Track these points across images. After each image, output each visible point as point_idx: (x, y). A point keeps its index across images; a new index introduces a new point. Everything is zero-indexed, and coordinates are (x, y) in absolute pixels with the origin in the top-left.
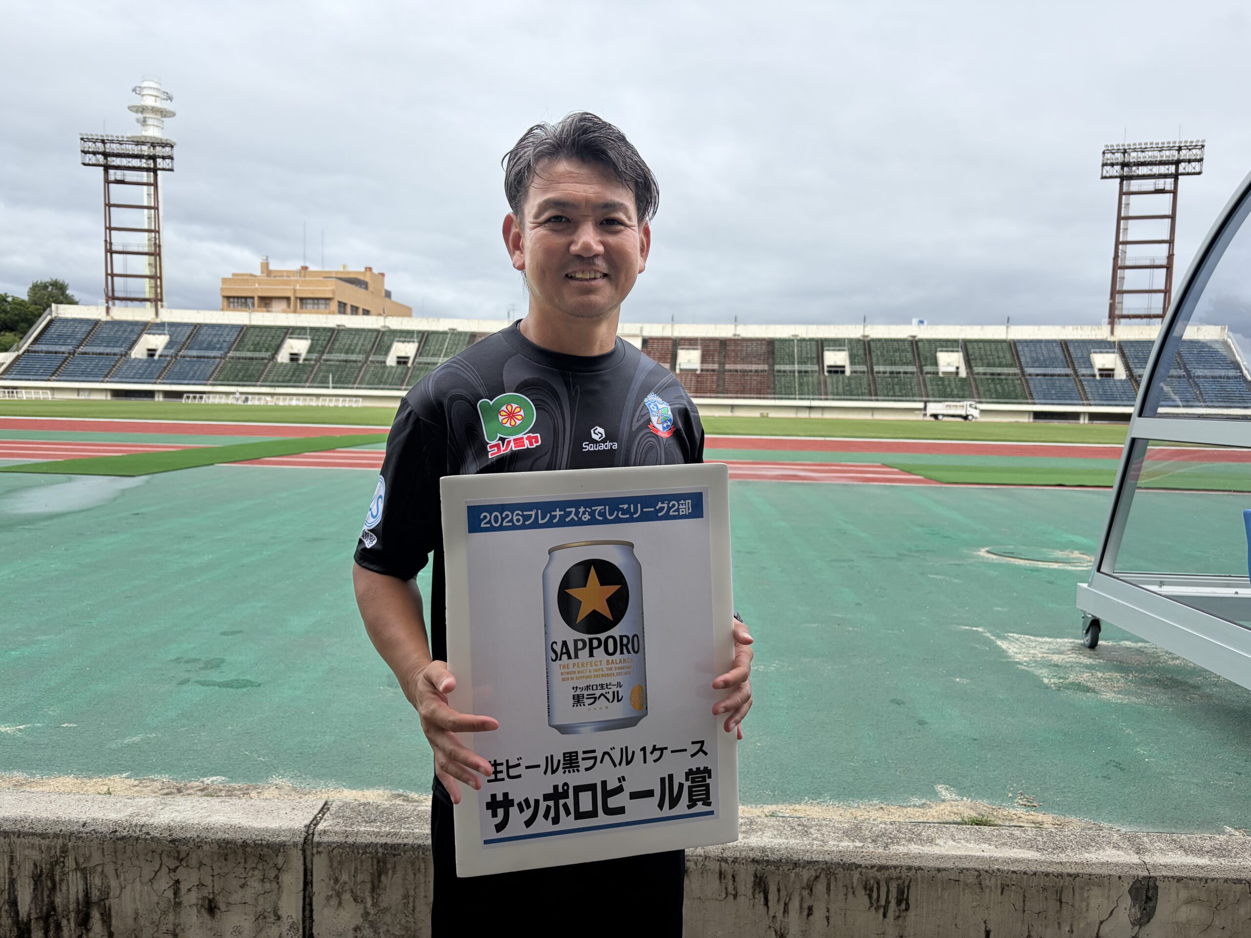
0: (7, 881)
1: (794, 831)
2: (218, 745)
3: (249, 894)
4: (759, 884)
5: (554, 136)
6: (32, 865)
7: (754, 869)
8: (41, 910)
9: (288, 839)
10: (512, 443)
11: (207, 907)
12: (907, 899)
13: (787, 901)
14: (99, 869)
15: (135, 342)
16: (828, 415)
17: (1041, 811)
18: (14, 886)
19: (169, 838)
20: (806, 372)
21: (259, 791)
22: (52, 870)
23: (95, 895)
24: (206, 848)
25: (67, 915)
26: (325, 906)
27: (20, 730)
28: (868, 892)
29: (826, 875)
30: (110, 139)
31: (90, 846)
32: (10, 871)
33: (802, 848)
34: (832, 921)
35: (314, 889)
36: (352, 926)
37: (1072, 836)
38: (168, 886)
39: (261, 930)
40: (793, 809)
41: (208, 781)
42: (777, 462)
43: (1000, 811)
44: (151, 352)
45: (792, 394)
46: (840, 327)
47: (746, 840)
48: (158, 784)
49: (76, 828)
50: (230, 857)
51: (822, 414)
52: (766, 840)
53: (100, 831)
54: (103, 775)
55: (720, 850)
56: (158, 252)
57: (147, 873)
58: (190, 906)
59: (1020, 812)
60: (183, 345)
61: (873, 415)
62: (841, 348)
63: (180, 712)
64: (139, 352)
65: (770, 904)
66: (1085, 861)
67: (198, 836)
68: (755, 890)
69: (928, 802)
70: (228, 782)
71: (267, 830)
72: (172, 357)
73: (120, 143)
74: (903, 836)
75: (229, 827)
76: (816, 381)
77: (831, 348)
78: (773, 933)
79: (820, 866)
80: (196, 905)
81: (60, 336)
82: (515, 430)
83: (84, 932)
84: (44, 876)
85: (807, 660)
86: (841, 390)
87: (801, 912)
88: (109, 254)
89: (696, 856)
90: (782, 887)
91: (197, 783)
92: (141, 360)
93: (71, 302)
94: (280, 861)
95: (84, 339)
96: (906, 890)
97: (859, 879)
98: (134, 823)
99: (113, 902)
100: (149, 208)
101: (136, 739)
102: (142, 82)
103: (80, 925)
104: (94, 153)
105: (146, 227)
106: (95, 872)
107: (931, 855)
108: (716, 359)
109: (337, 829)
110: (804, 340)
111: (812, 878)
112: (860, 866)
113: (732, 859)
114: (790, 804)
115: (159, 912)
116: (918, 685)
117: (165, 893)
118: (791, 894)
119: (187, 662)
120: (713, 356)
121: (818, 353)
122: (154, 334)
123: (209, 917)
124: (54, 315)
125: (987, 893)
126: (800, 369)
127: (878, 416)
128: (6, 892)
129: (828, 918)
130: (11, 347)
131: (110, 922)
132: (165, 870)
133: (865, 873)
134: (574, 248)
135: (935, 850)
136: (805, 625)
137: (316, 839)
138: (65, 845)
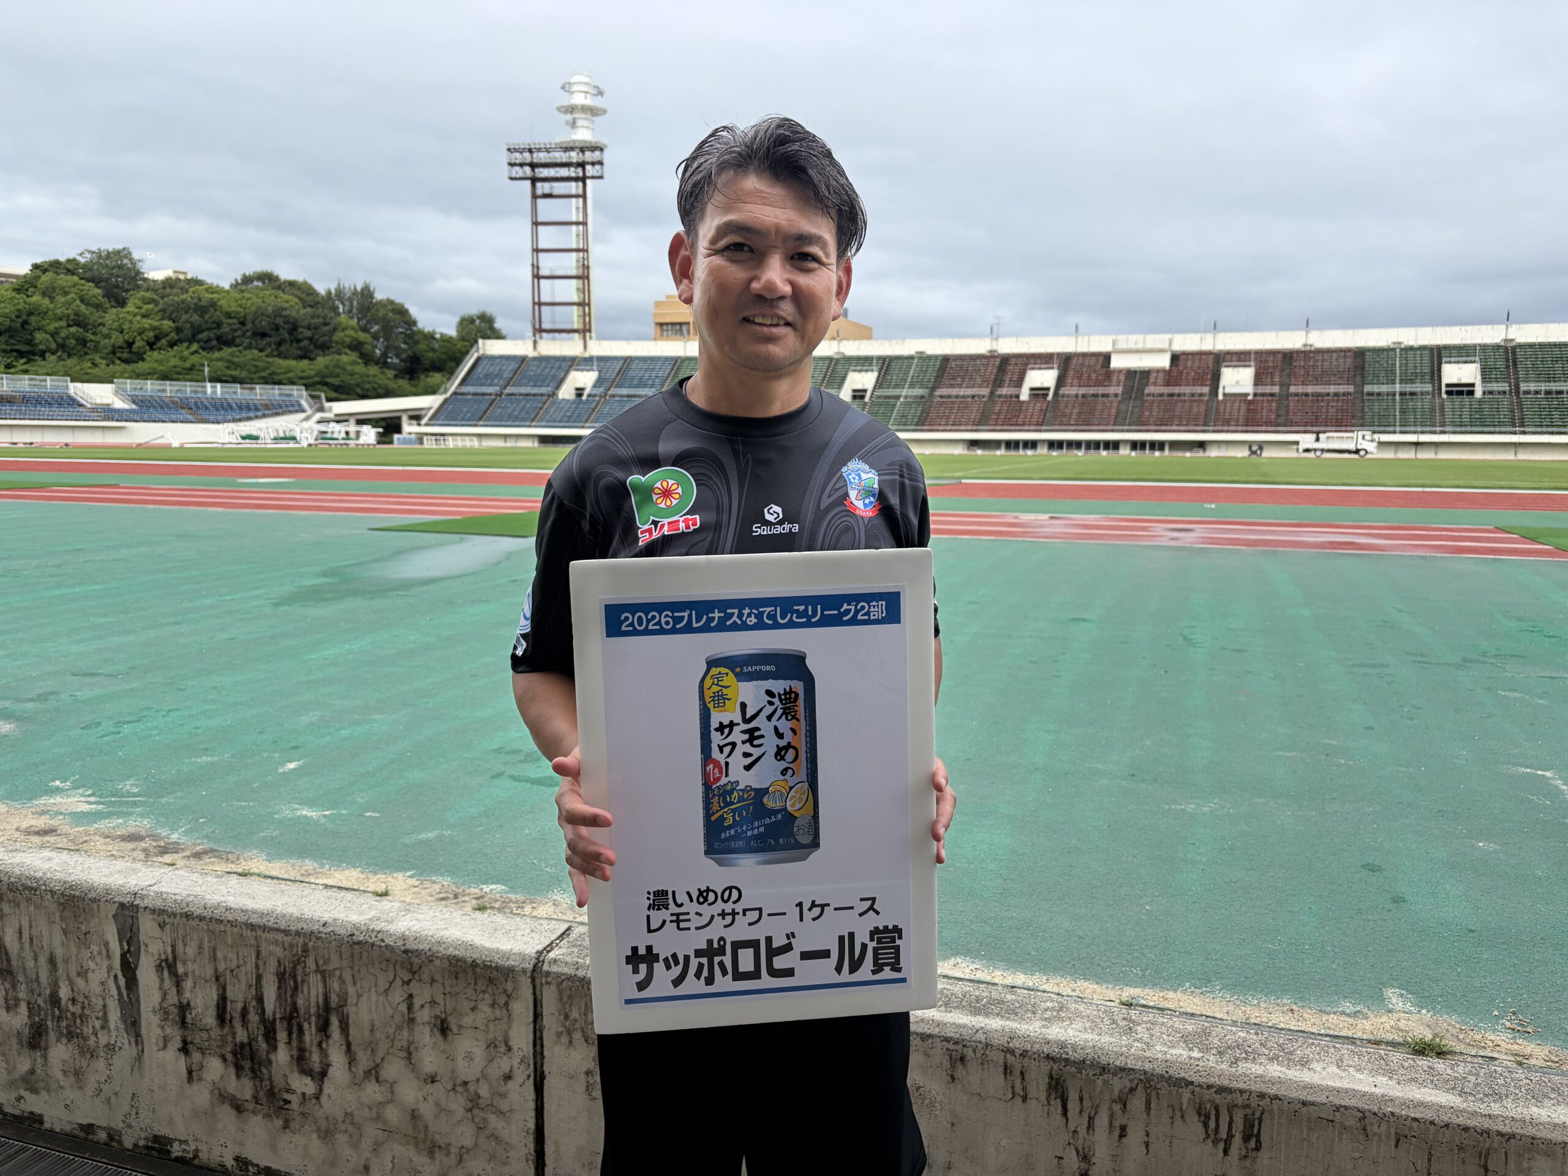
0: (254, 976)
1: (1114, 1026)
2: (509, 849)
3: (480, 1018)
4: (1056, 1087)
5: (743, 141)
6: (276, 963)
7: (1049, 1067)
8: (285, 1010)
9: (518, 963)
10: (666, 528)
11: (439, 1026)
12: (1258, 1136)
13: (1092, 1115)
14: (338, 973)
15: (561, 381)
16: (1444, 455)
17: (1536, 1040)
18: (260, 983)
19: (403, 948)
20: (1412, 394)
21: (535, 905)
22: (294, 968)
23: (334, 1000)
24: (437, 963)
25: (308, 1019)
26: (556, 1043)
27: (325, 816)
28: (1202, 1119)
29: (1145, 1088)
30: (538, 147)
31: (328, 948)
32: (257, 966)
33: (1115, 1049)
34: (1152, 1148)
35: (545, 1023)
36: (584, 1069)
37: (1525, 1081)
38: (402, 999)
39: (492, 1060)
40: (1163, 997)
41: (487, 888)
42: (1333, 523)
43: (1471, 1034)
44: (579, 392)
45: (1389, 426)
46: (1469, 328)
47: (1044, 1030)
48: (437, 887)
49: (316, 927)
50: (461, 976)
51: (1436, 453)
52: (1071, 1032)
53: (339, 932)
54: (388, 872)
55: (1006, 1038)
56: (586, 274)
57: (383, 984)
58: (423, 1024)
59: (1502, 1039)
60: (613, 382)
61: (1516, 453)
62: (1469, 359)
63: (483, 809)
64: (566, 392)
65: (1069, 1114)
66: (1528, 1118)
67: (430, 949)
68: (1050, 1094)
69: (1365, 1011)
70: (507, 892)
71: (497, 951)
72: (600, 396)
73: (548, 151)
74: (1267, 1052)
75: (460, 943)
76: (1427, 406)
77: (1453, 359)
78: (1074, 1153)
79: (1137, 1075)
80: (429, 1023)
81: (487, 376)
82: (671, 511)
83: (324, 1038)
84: (287, 975)
85: (1260, 801)
86: (1466, 419)
87: (1110, 1132)
88: (536, 280)
89: (975, 1042)
90: (1086, 1096)
91: (476, 891)
92: (568, 401)
93: (498, 336)
94: (509, 987)
95: (511, 379)
96: (1256, 1123)
97: (1189, 1099)
98: (371, 928)
99: (350, 1009)
100: (577, 223)
101: (431, 835)
102: (572, 76)
103: (320, 1031)
104: (521, 165)
105: (574, 246)
106: (334, 975)
107: (1296, 1082)
108: (1277, 379)
109: (568, 959)
110: (1411, 348)
111: (1126, 1090)
112: (1192, 1083)
113: (1021, 1052)
114: (1162, 989)
115: (394, 1026)
116: (1414, 846)
117: (400, 1006)
118: (1097, 1107)
119: (508, 753)
120: (1272, 375)
121: (1432, 367)
122: (582, 370)
123: (441, 1038)
124: (481, 352)
125: (1375, 1143)
126: (1404, 390)
127: (1524, 456)
128: (254, 987)
129: (1147, 1144)
130: (439, 388)
131: (348, 1030)
132: (398, 982)
133: (1199, 1093)
134: (755, 285)
135: (1305, 1076)
136: (1276, 753)
137: (546, 967)
138: (305, 945)
